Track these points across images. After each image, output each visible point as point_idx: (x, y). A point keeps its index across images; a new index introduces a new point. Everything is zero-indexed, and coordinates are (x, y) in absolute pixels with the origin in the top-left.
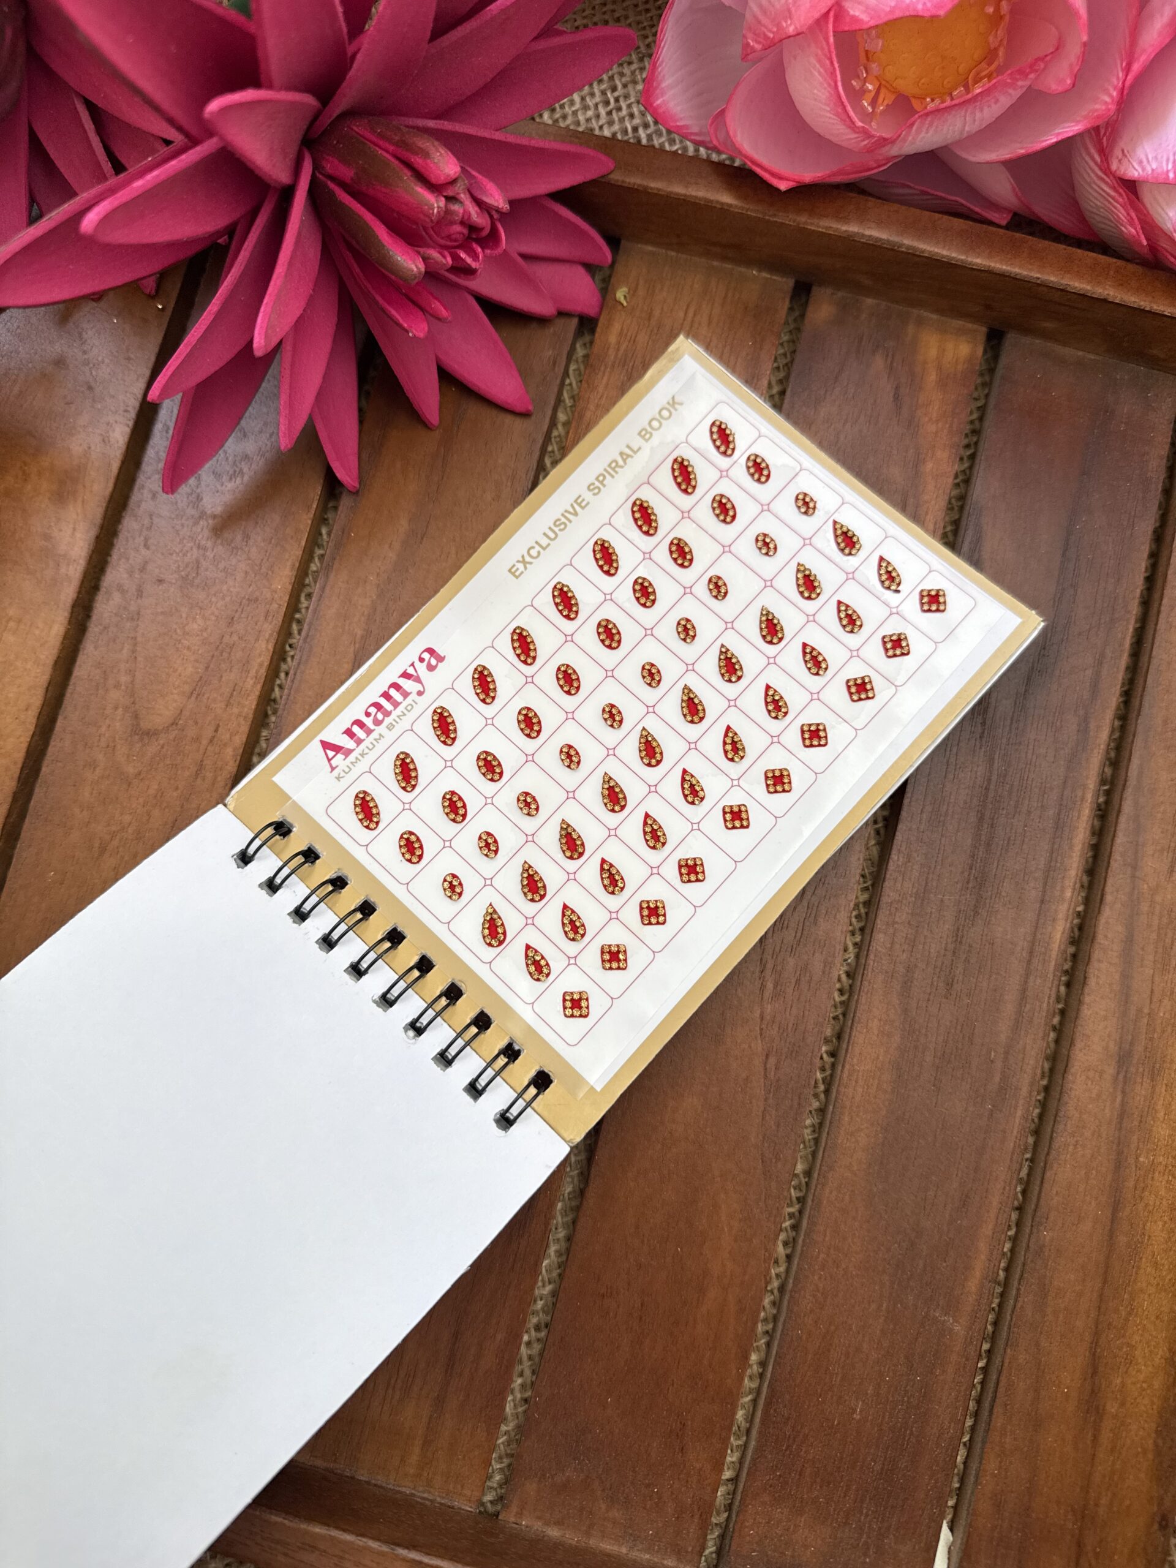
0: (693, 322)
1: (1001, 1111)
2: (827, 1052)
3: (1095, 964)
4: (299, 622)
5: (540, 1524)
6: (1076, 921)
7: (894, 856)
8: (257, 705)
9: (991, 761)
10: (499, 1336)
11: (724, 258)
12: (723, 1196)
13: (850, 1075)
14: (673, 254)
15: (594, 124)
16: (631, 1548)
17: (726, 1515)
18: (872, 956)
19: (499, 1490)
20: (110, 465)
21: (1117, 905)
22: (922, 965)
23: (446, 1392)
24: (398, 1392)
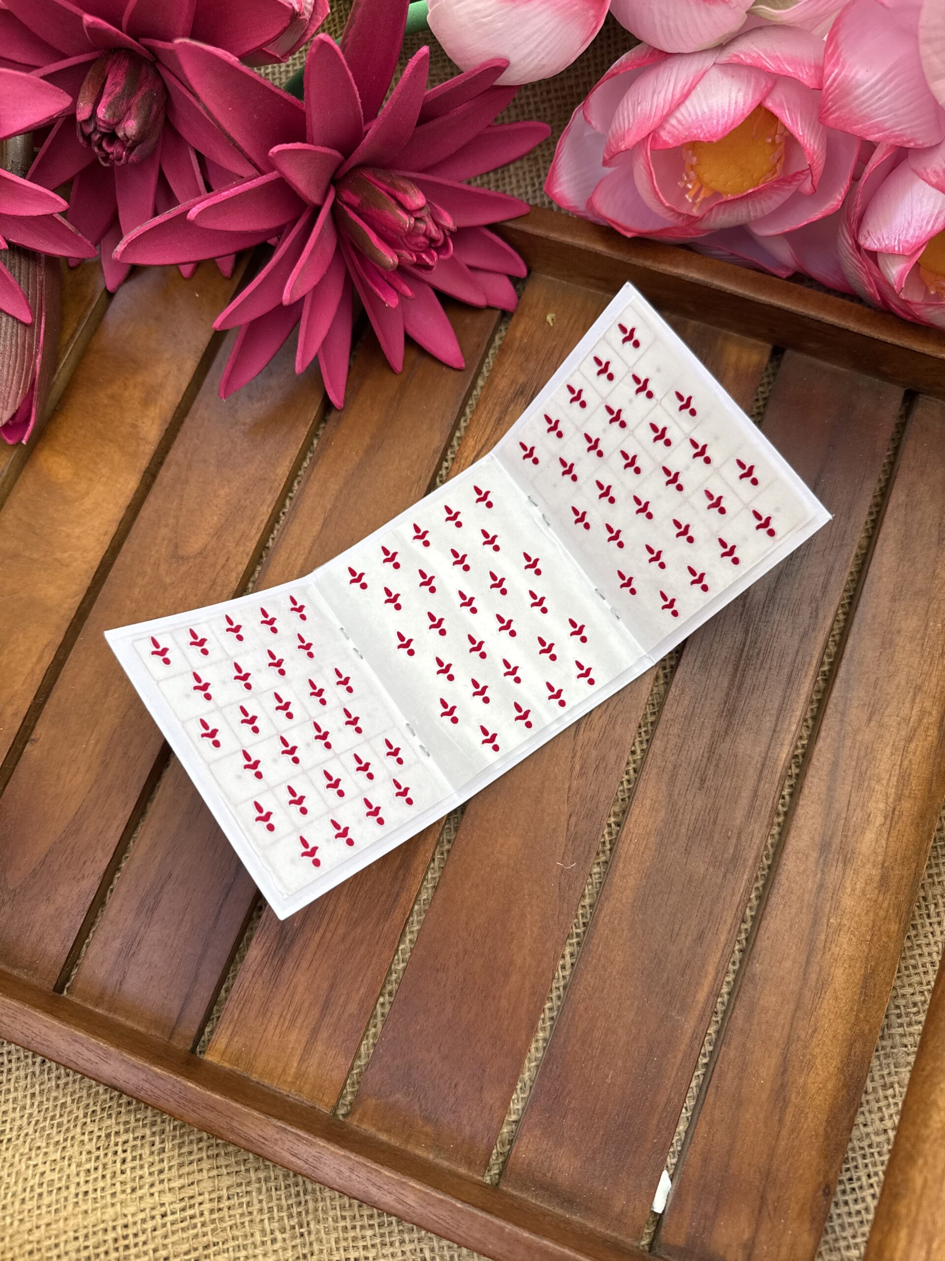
0: (572, 327)
1: (732, 874)
2: (614, 823)
3: (809, 778)
4: (291, 498)
5: (374, 1129)
6: (800, 751)
7: (673, 689)
8: (256, 547)
9: (747, 632)
10: (362, 991)
11: (599, 288)
12: (529, 909)
13: (627, 835)
14: (565, 282)
15: (524, 198)
16: (437, 1156)
17: (508, 1147)
18: (650, 755)
19: (349, 1108)
20: (181, 385)
21: (829, 740)
22: (685, 765)
23: (320, 1026)
24: (287, 1022)
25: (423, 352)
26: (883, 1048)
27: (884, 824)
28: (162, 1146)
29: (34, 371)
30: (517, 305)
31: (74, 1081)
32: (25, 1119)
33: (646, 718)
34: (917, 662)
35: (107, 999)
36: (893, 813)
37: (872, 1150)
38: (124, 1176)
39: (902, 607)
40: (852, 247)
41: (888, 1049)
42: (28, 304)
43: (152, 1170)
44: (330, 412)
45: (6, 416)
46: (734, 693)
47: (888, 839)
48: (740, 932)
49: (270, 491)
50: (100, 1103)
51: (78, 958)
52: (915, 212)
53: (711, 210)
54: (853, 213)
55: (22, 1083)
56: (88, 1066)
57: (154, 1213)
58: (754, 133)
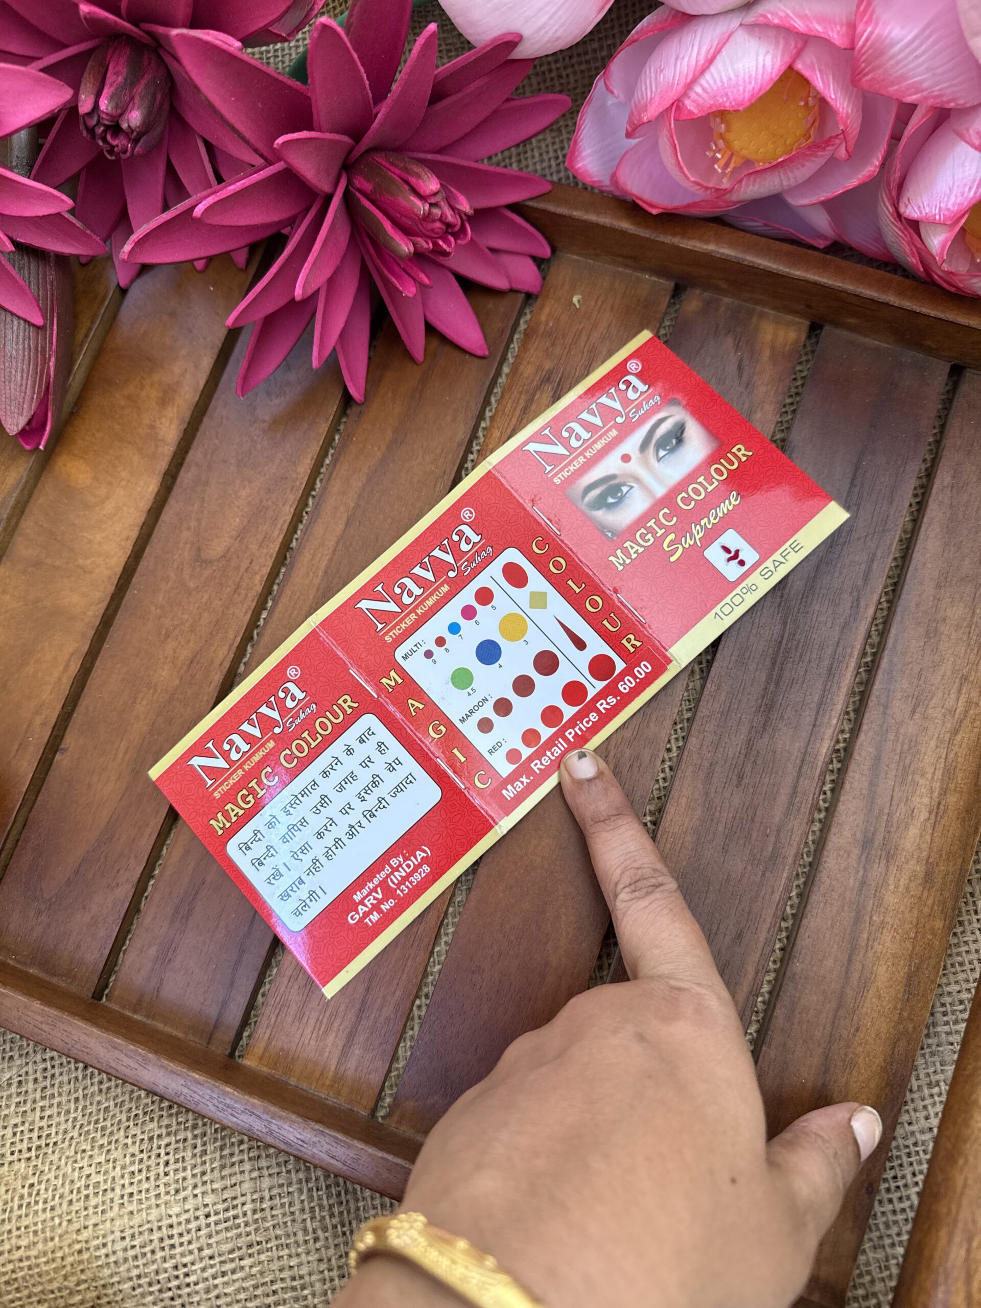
0: (600, 309)
1: (772, 872)
2: (651, 821)
3: (850, 773)
4: (314, 497)
5: (413, 1131)
6: (842, 745)
7: (708, 685)
8: (280, 548)
9: (785, 624)
10: (398, 993)
11: (627, 266)
12: (564, 910)
14: (591, 261)
15: (547, 171)
18: (686, 753)
19: (388, 1110)
20: (198, 383)
21: (871, 733)
22: (721, 762)
23: (357, 1030)
24: (323, 1026)
25: (444, 340)
26: (929, 1046)
27: (929, 819)
28: (204, 1148)
29: (48, 375)
30: (542, 286)
31: (117, 1086)
32: (70, 1123)
33: (682, 715)
34: (963, 651)
35: (145, 1005)
36: (938, 808)
37: (917, 1149)
38: (168, 1178)
39: (948, 594)
40: (892, 215)
41: (934, 1047)
42: (38, 306)
43: (195, 1172)
44: (351, 406)
45: (22, 422)
46: (772, 687)
47: (932, 834)
48: (780, 930)
49: (291, 490)
50: (141, 1108)
51: (116, 965)
52: (956, 178)
53: (741, 181)
54: (892, 179)
55: (66, 1088)
56: (127, 1071)
57: (198, 1213)
58: (785, 97)
